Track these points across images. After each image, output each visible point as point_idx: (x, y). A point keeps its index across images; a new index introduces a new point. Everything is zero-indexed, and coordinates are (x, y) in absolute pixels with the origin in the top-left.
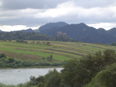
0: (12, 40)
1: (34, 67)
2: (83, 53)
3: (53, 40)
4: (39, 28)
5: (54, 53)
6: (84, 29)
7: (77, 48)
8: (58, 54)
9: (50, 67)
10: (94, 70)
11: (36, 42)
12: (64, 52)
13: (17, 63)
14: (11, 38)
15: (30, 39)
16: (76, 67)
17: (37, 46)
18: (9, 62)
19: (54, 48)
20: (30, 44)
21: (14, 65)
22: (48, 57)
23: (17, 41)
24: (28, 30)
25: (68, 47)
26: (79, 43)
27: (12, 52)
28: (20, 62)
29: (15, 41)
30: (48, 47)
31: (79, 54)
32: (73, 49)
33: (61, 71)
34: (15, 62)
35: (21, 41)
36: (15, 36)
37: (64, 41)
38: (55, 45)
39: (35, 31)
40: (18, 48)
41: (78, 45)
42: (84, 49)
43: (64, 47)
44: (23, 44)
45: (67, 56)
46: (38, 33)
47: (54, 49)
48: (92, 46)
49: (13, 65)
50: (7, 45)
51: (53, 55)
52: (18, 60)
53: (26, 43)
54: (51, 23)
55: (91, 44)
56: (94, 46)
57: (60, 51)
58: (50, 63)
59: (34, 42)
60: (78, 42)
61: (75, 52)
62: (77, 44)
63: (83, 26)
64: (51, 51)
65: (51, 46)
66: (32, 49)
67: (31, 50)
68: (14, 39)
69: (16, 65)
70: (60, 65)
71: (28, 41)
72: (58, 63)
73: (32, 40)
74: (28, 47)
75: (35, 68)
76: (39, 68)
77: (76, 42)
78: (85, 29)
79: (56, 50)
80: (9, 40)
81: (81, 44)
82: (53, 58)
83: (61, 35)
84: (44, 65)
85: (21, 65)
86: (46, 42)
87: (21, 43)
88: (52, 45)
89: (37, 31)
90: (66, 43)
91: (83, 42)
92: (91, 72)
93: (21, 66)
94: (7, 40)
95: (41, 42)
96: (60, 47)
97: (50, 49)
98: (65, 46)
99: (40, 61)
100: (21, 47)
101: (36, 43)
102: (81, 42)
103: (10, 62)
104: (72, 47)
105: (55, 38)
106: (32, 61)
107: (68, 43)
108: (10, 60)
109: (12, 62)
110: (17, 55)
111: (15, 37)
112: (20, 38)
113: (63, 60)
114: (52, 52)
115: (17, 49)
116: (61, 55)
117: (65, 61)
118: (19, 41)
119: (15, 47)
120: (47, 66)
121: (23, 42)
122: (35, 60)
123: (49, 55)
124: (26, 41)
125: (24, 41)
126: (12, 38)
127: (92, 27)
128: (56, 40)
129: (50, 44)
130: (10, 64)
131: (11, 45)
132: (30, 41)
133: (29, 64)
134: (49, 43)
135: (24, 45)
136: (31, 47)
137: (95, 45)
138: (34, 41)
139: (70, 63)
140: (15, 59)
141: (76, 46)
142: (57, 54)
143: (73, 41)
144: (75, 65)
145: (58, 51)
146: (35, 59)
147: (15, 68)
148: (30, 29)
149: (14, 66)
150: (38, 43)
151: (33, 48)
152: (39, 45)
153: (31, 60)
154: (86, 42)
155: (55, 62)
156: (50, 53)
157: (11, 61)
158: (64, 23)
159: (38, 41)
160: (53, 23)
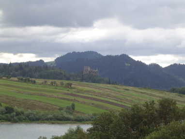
0: (12, 77)
1: (46, 121)
2: (125, 103)
3: (77, 80)
4: (55, 60)
5: (78, 101)
6: (127, 64)
7: (114, 95)
8: (85, 103)
9: (71, 123)
10: (142, 131)
11: (49, 81)
12: (94, 99)
13: (18, 114)
14: (9, 74)
15: (41, 77)
16: (112, 125)
17: (52, 88)
18: (6, 111)
19: (78, 92)
20: (40, 84)
21: (13, 117)
22: (67, 107)
23: (19, 79)
24: (37, 61)
25: (101, 91)
26: (118, 86)
27: (11, 97)
28: (23, 113)
29: (16, 79)
30: (68, 90)
31: (118, 104)
32: (108, 95)
33: (88, 131)
34: (15, 113)
35: (25, 80)
36: (16, 70)
37: (94, 82)
38: (80, 88)
39: (49, 65)
40: (20, 90)
41: (117, 89)
42: (125, 96)
43: (94, 92)
44: (29, 84)
45: (98, 106)
46: (53, 68)
47: (78, 94)
48: (139, 92)
49: (11, 117)
50: (3, 85)
51: (76, 104)
52: (19, 110)
53: (34, 82)
54: (74, 53)
55: (137, 89)
56: (141, 93)
57: (88, 98)
58: (71, 117)
59: (46, 82)
60: (116, 84)
61: (111, 101)
62: (115, 87)
63: (125, 58)
64: (73, 98)
65: (74, 90)
66: (42, 92)
67: (41, 95)
68: (15, 76)
69: (16, 118)
70: (87, 120)
71: (37, 81)
72: (83, 116)
73: (44, 78)
74: (36, 90)
75: (46, 123)
76: (53, 123)
77: (113, 84)
78: (129, 65)
79: (81, 97)
80: (7, 77)
81: (122, 88)
82: (76, 109)
83: (90, 72)
84: (61, 120)
85: (24, 117)
86: (66, 82)
87: (25, 82)
88: (74, 88)
89: (51, 64)
90: (98, 85)
91: (124, 85)
92: (136, 134)
93: (24, 119)
94: (4, 77)
95: (58, 82)
96: (88, 92)
97: (72, 95)
98: (95, 90)
99: (55, 113)
100: (26, 89)
101: (50, 83)
102: (122, 85)
103: (7, 113)
104: (106, 93)
105: (79, 77)
106: (42, 112)
107: (101, 85)
108: (7, 108)
109: (10, 113)
110: (18, 101)
111: (16, 73)
112: (24, 74)
113: (91, 113)
114: (75, 100)
115: (19, 92)
116: (89, 104)
117: (95, 115)
118: (22, 79)
119: (15, 89)
120: (66, 122)
121: (29, 81)
122: (47, 111)
123: (70, 104)
124: (33, 79)
125: (31, 79)
126: (11, 73)
127: (140, 61)
128: (82, 80)
129: (72, 86)
130: (7, 116)
131: (9, 86)
132: (40, 80)
133: (38, 117)
134: (70, 85)
135: (30, 86)
136: (41, 90)
137: (143, 91)
138: (46, 80)
139: (103, 118)
140: (16, 108)
141: (113, 90)
142: (82, 103)
143: (109, 83)
144: (111, 121)
145: (84, 97)
146: (46, 109)
147: (15, 122)
148: (41, 61)
149: (12, 119)
150: (52, 83)
151: (44, 91)
152: (54, 87)
153: (40, 111)
154: (130, 85)
155: (79, 115)
156: (72, 100)
157: (9, 110)
158: (96, 53)
159: (53, 81)
160: (79, 52)
